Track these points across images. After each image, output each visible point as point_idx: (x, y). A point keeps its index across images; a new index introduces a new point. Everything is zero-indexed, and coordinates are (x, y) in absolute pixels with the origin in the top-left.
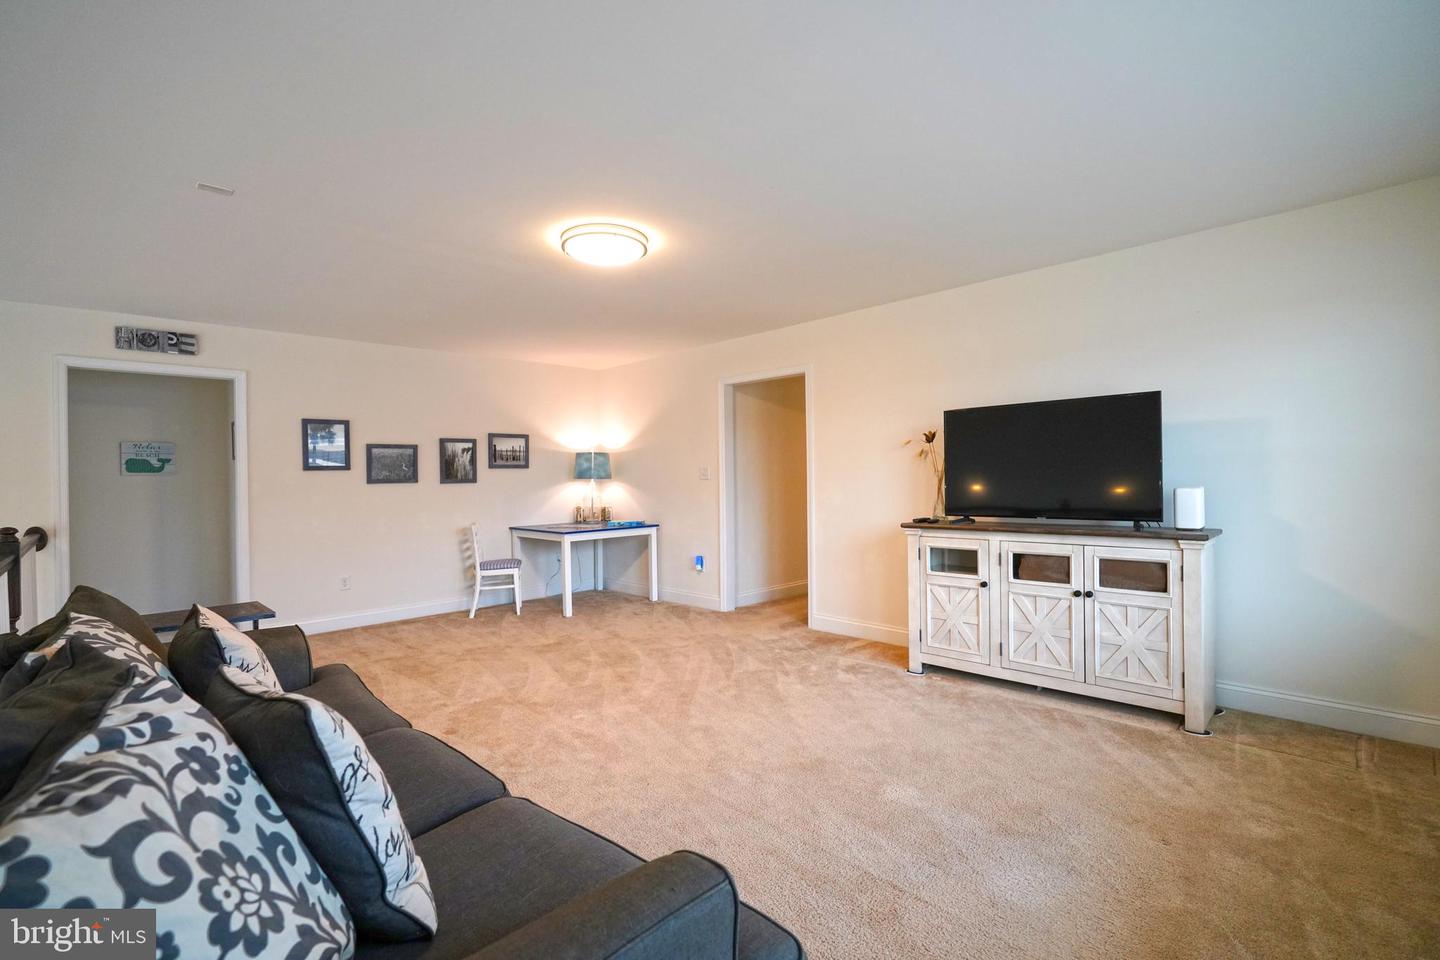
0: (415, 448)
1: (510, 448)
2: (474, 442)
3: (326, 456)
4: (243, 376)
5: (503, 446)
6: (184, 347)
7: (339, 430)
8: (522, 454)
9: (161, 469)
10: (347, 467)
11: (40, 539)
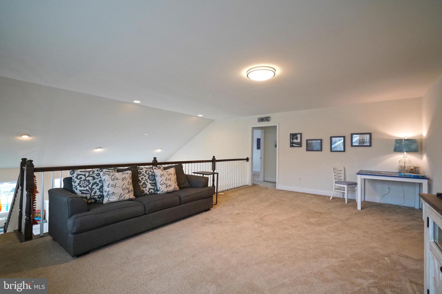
0: (321, 140)
1: (362, 139)
2: (344, 137)
3: (296, 143)
4: (278, 125)
7: (299, 136)
8: (368, 141)
10: (301, 146)
11: (247, 159)
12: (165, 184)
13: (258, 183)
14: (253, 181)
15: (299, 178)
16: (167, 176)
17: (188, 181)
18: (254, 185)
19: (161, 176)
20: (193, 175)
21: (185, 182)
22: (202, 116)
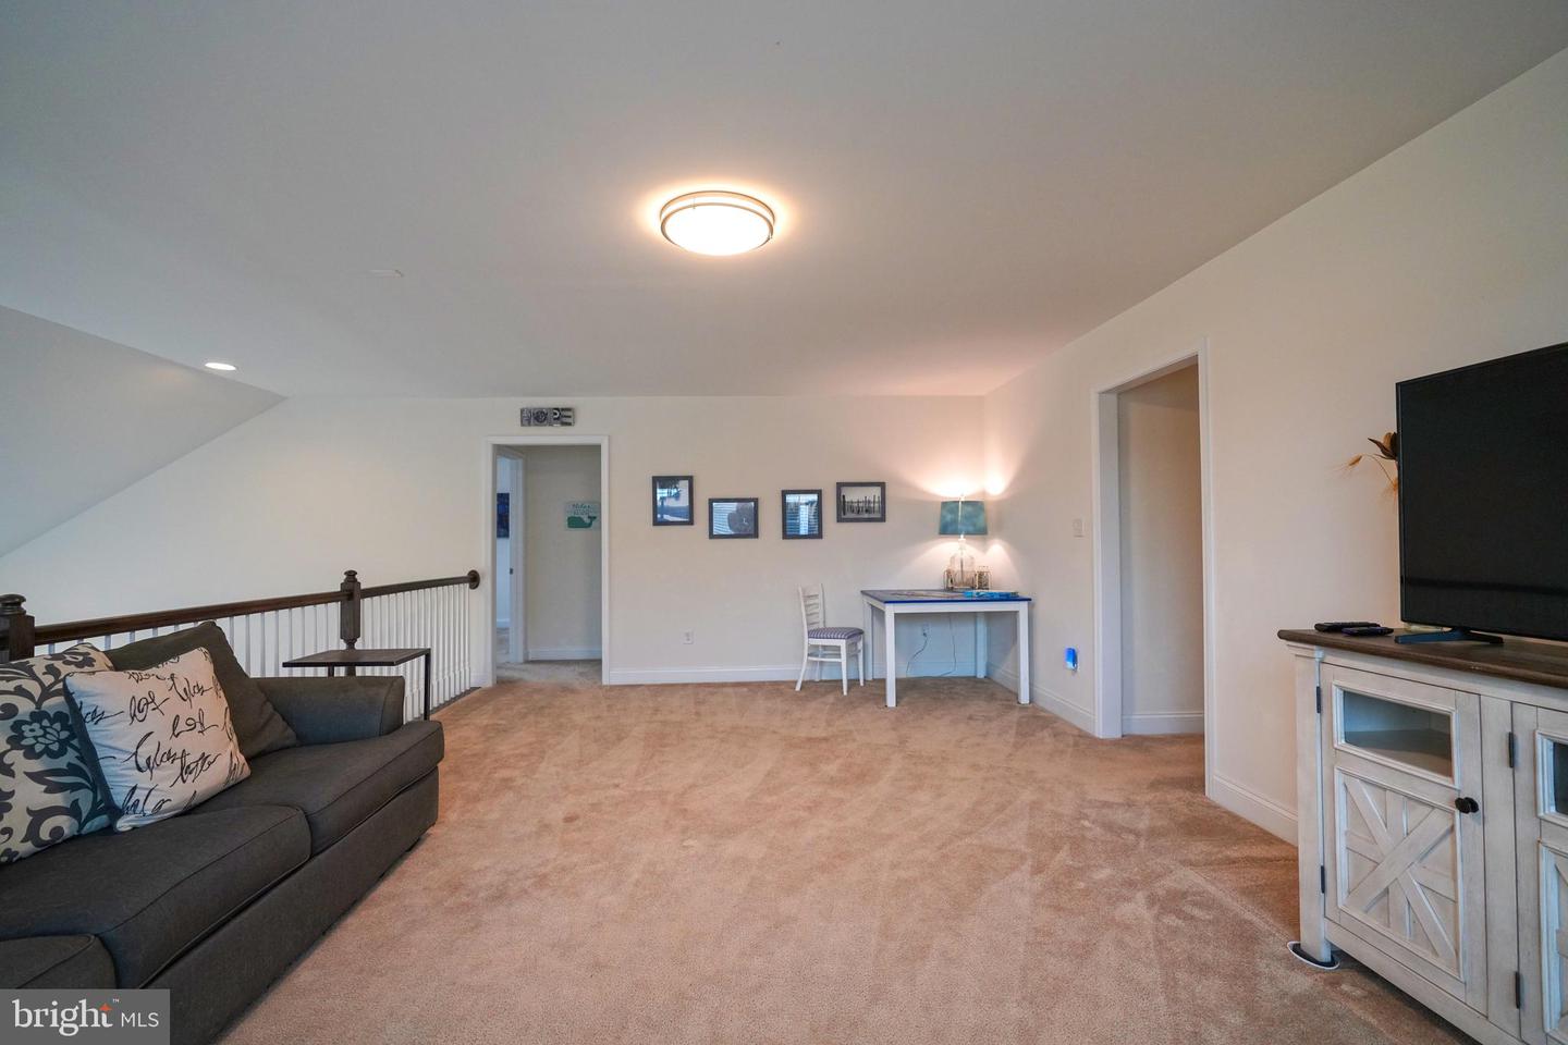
0: (756, 501)
1: (862, 499)
2: (819, 493)
3: (673, 512)
4: (606, 440)
5: (853, 496)
6: (565, 420)
7: (683, 486)
8: (876, 505)
9: (590, 525)
10: (691, 523)
11: (473, 579)
12: (170, 756)
13: (516, 675)
14: (499, 667)
15: (687, 635)
16: (175, 707)
17: (278, 717)
18: (503, 684)
19: (138, 710)
20: (281, 675)
21: (266, 724)
22: (232, 368)
